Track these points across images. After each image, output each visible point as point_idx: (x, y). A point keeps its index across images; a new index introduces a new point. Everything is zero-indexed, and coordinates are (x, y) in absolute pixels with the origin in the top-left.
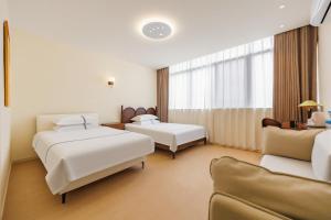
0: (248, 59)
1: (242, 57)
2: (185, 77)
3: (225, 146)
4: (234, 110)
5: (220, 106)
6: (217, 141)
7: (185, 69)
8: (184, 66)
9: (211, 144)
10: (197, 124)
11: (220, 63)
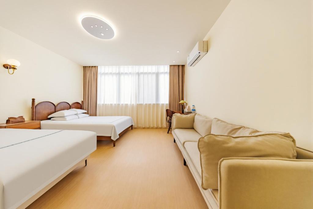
0: (157, 74)
1: (154, 73)
2: (115, 78)
3: (144, 128)
4: (150, 105)
5: (141, 102)
6: (140, 126)
7: (114, 71)
8: (114, 69)
9: (135, 128)
10: (125, 115)
11: (142, 73)
